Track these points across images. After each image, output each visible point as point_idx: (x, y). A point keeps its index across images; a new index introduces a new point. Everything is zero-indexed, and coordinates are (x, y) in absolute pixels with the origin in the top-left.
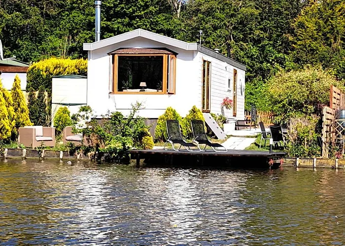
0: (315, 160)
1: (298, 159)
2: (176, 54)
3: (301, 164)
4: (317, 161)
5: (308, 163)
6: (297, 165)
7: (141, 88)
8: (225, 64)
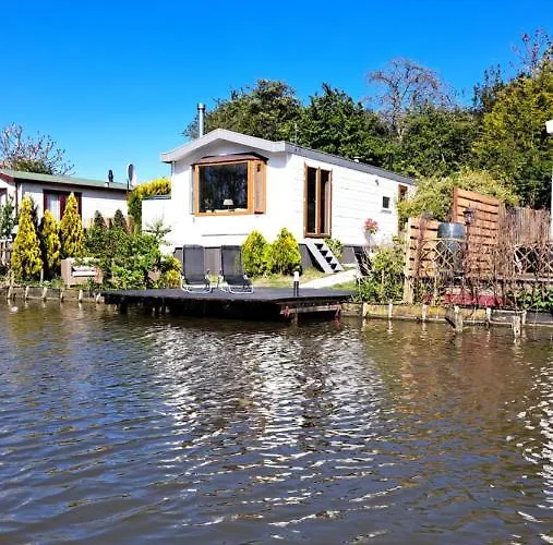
0: (391, 305)
1: (365, 304)
2: (265, 160)
3: (371, 312)
4: (393, 309)
5: (380, 311)
6: (364, 314)
7: (226, 207)
8: (375, 177)
